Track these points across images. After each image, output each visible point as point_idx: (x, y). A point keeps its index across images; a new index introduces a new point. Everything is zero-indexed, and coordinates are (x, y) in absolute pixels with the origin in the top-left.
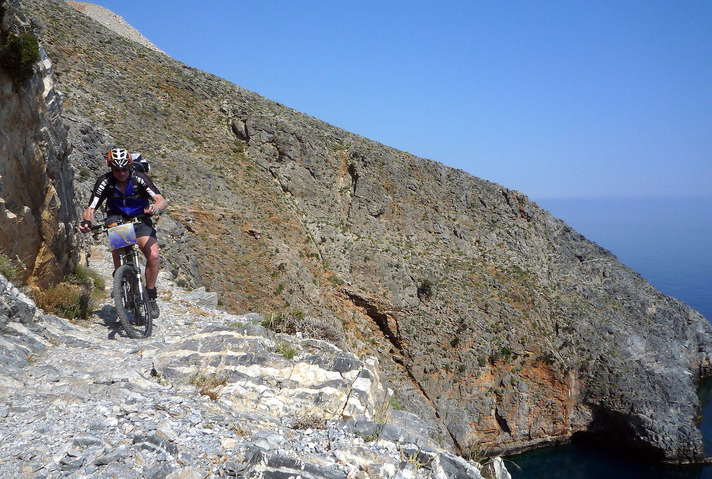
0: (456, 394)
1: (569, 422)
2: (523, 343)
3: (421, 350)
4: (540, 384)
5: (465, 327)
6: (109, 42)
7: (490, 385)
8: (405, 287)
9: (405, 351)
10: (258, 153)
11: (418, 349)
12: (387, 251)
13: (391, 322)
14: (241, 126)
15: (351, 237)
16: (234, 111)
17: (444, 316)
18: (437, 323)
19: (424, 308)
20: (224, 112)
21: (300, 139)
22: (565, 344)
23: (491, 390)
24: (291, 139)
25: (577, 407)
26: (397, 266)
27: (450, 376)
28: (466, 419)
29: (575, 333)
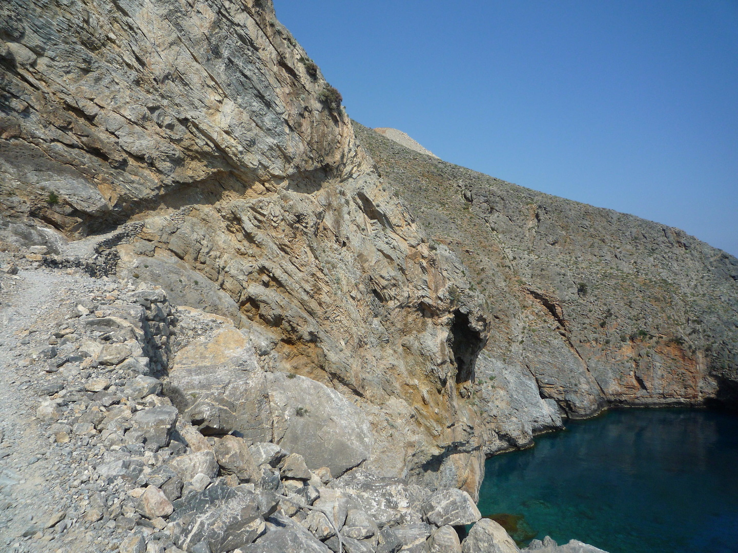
0: (604, 359)
1: (698, 389)
2: (657, 328)
3: (578, 328)
4: (673, 359)
5: (611, 314)
6: (398, 153)
7: (631, 356)
8: (568, 288)
9: (567, 328)
10: (478, 209)
11: (575, 327)
12: (557, 265)
13: (558, 310)
14: (469, 194)
15: (533, 257)
16: (466, 186)
17: (596, 307)
18: (590, 311)
19: (581, 301)
20: (460, 186)
21: (503, 199)
22: (694, 331)
23: (631, 358)
24: (498, 199)
25: (704, 378)
26: (564, 275)
27: (599, 347)
28: (610, 375)
29: (703, 325)
